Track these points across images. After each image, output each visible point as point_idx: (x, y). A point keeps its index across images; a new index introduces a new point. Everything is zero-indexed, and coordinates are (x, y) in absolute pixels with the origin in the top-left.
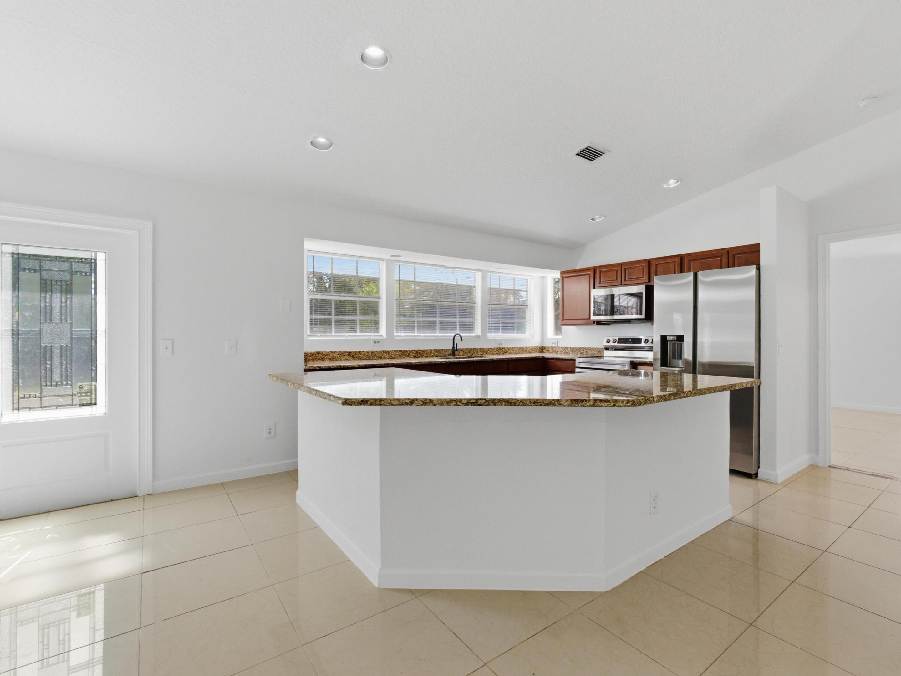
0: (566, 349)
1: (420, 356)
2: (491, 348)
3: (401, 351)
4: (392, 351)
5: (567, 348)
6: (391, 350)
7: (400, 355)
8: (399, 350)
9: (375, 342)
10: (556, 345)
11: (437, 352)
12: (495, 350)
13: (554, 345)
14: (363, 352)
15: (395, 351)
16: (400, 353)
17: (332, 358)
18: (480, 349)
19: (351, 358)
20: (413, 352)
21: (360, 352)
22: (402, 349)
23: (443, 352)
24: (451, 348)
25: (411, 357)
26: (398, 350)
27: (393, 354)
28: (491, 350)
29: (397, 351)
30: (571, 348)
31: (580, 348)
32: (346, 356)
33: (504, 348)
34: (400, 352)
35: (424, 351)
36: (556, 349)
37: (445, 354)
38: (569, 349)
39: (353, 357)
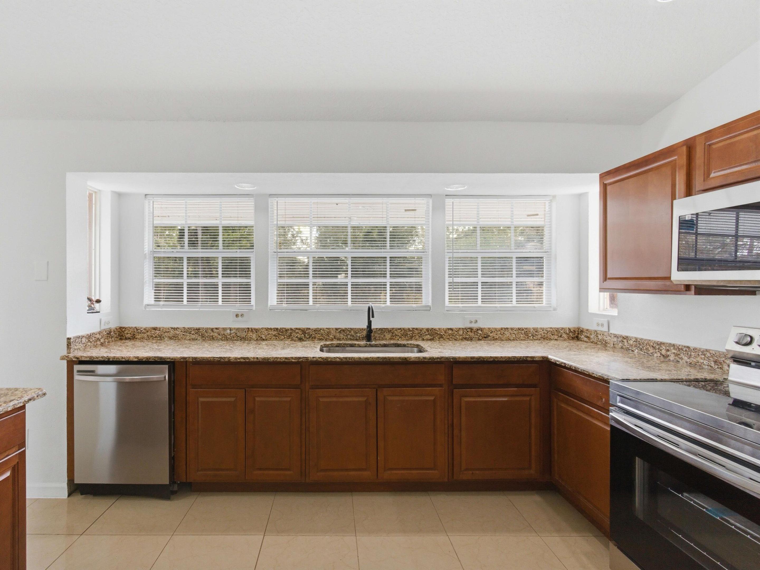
0: (625, 341)
1: (310, 337)
2: (451, 329)
3: (277, 329)
4: (262, 328)
5: (626, 338)
6: (260, 327)
7: (274, 335)
8: (274, 328)
9: (237, 316)
10: (605, 329)
11: (339, 332)
12: (461, 332)
13: (600, 329)
14: (216, 329)
15: (267, 329)
16: (275, 333)
17: (173, 336)
18: (428, 330)
19: (199, 338)
20: (297, 331)
21: (212, 330)
22: (279, 327)
23: (352, 332)
24: (365, 327)
25: (294, 338)
26: (272, 327)
27: (263, 333)
28: (450, 332)
29: (271, 329)
30: (636, 340)
31: (661, 344)
32: (193, 334)
33: (481, 329)
34: (274, 331)
35: (317, 331)
36: (605, 338)
37: (355, 336)
38: (631, 342)
39: (203, 336)
